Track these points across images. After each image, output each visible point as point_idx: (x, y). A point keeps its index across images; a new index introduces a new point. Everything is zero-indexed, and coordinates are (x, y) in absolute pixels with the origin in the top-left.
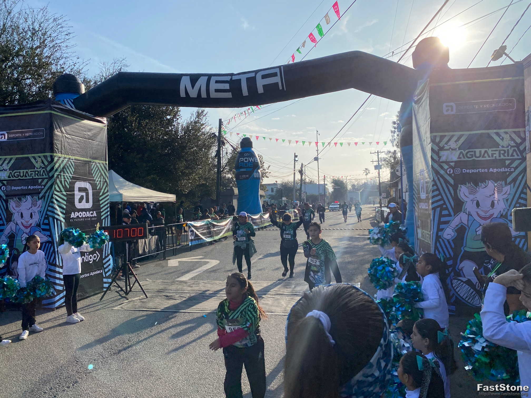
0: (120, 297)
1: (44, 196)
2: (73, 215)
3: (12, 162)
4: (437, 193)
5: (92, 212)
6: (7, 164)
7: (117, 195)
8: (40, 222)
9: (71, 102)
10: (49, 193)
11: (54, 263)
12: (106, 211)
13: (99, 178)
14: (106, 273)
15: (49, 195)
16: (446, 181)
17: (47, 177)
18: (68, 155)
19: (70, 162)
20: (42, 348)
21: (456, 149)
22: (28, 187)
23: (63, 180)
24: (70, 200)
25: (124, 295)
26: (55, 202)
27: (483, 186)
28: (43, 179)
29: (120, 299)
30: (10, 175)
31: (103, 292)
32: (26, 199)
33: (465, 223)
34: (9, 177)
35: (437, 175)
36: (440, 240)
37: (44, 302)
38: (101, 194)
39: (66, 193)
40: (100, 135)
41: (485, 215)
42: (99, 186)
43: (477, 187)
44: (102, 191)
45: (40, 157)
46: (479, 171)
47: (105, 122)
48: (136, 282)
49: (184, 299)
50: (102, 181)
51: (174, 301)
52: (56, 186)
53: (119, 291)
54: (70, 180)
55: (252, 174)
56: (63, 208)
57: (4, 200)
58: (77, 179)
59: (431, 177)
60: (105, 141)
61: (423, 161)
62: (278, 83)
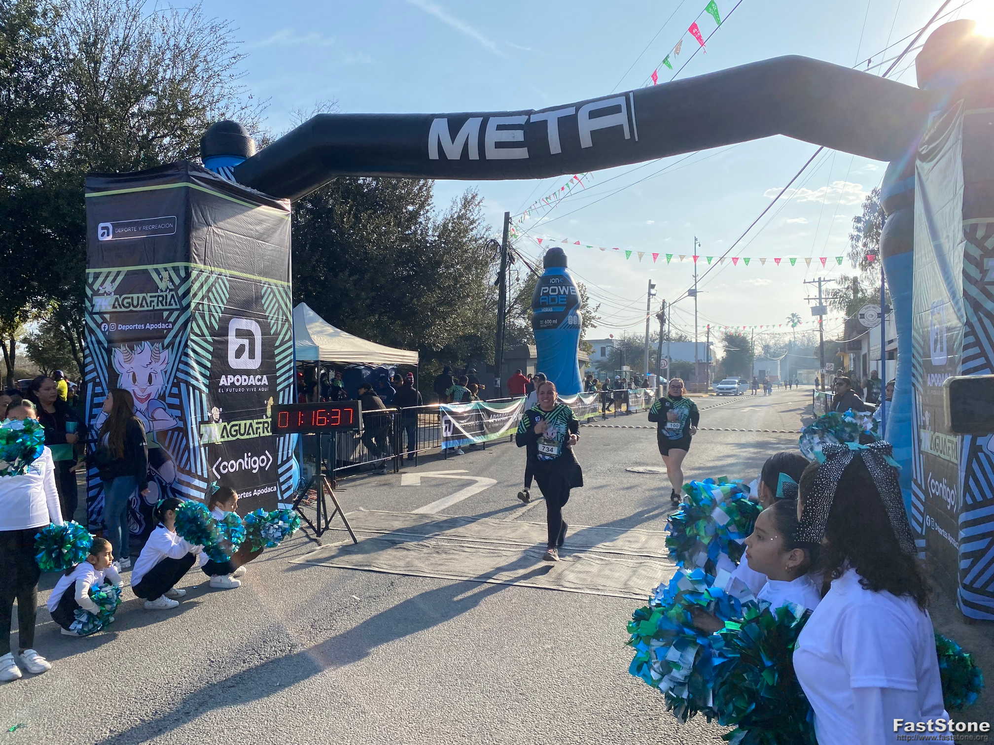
0: (307, 540)
1: (172, 344)
2: (223, 381)
3: (120, 278)
4: (976, 350)
5: (259, 377)
6: (112, 283)
7: (310, 348)
8: (165, 392)
9: (230, 170)
10: (181, 337)
11: (187, 468)
12: (287, 375)
13: (275, 314)
14: (283, 493)
15: (180, 342)
17: (178, 307)
18: (218, 266)
19: (222, 279)
22: (145, 326)
23: (207, 313)
24: (220, 353)
25: (314, 536)
26: (192, 354)
28: (171, 311)
29: (306, 543)
30: (115, 302)
32: (142, 349)
34: (114, 307)
35: (976, 312)
36: (981, 455)
38: (277, 343)
39: (213, 339)
40: (278, 232)
42: (275, 328)
44: (281, 337)
45: (166, 269)
47: (289, 207)
48: (337, 512)
49: (425, 550)
50: (280, 320)
51: (405, 552)
52: (194, 325)
53: (308, 527)
54: (221, 315)
55: (563, 319)
56: (205, 367)
57: (104, 348)
58: (235, 312)
59: (962, 316)
60: (288, 244)
61: (941, 284)
62: (622, 126)
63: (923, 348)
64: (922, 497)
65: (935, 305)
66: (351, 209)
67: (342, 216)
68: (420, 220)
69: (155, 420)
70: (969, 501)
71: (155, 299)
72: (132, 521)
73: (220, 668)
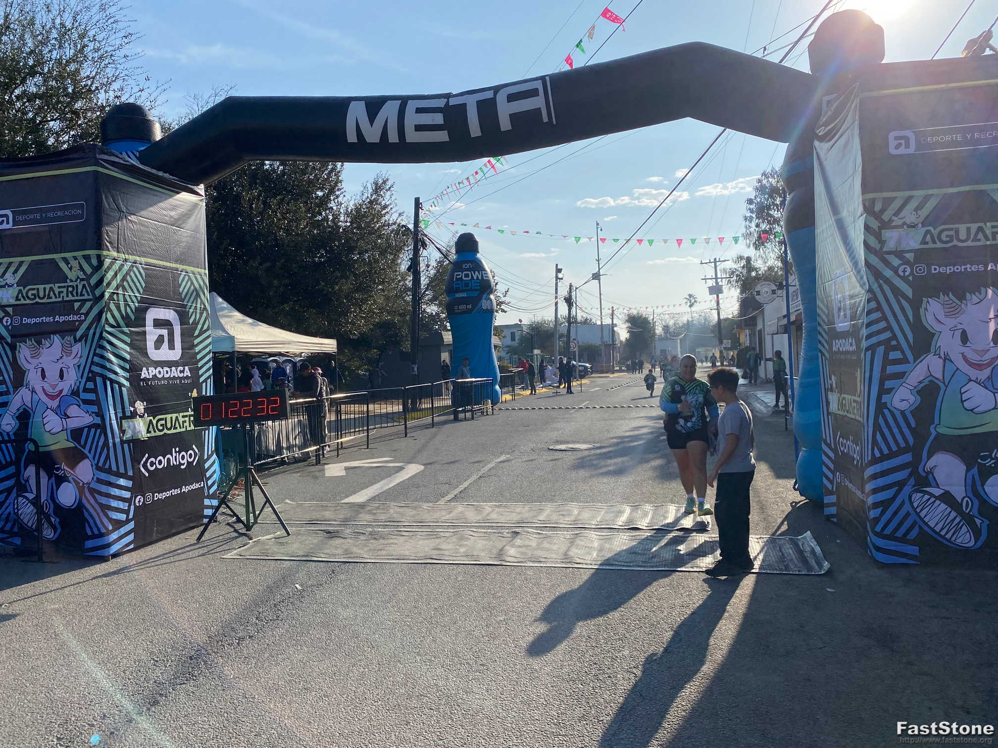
0: (236, 535)
1: (85, 336)
2: (144, 374)
3: (23, 268)
4: (876, 315)
5: (181, 368)
6: (13, 274)
7: (225, 338)
8: (78, 387)
9: (135, 156)
10: (96, 329)
11: (107, 466)
12: (207, 366)
13: (193, 302)
14: (209, 488)
15: (94, 334)
16: (896, 291)
17: (91, 297)
18: (133, 254)
19: (137, 267)
20: (85, 633)
21: (917, 225)
22: (54, 319)
23: (122, 303)
24: (138, 344)
25: (244, 531)
26: (108, 347)
27: (975, 299)
28: (84, 302)
29: (236, 538)
30: (18, 294)
31: (202, 525)
32: (51, 343)
33: (936, 376)
34: (17, 299)
35: (877, 279)
36: (886, 411)
37: (89, 544)
38: (196, 333)
39: (129, 330)
40: (193, 217)
41: (979, 358)
42: (193, 317)
43: (961, 302)
44: (199, 327)
45: (75, 258)
46: (966, 269)
47: (202, 192)
48: (268, 504)
49: (362, 537)
50: (199, 308)
51: (343, 540)
52: (109, 316)
53: (234, 523)
54: (137, 304)
55: (478, 304)
56: (124, 359)
57: (7, 343)
58: (151, 301)
59: (864, 284)
60: (203, 230)
61: (843, 255)
62: (540, 108)
63: (827, 316)
64: (832, 455)
65: (838, 275)
66: (259, 195)
67: (250, 202)
68: (331, 205)
69: (69, 417)
70: (878, 454)
71: (65, 290)
72: (46, 525)
73: (166, 667)
